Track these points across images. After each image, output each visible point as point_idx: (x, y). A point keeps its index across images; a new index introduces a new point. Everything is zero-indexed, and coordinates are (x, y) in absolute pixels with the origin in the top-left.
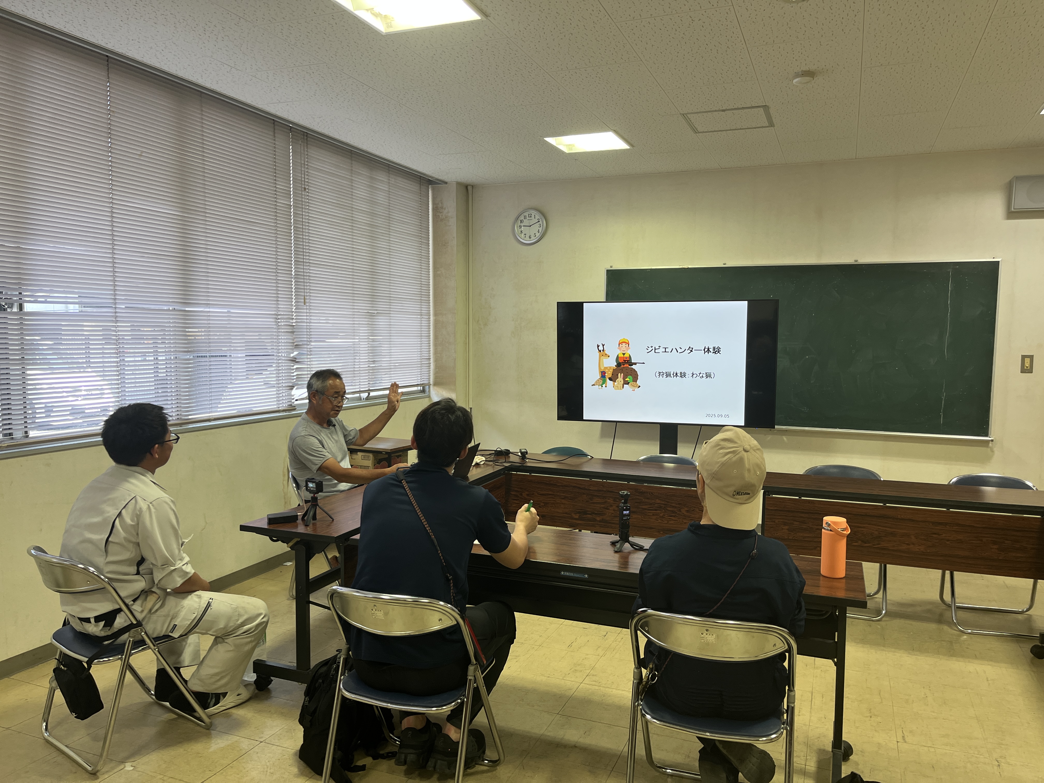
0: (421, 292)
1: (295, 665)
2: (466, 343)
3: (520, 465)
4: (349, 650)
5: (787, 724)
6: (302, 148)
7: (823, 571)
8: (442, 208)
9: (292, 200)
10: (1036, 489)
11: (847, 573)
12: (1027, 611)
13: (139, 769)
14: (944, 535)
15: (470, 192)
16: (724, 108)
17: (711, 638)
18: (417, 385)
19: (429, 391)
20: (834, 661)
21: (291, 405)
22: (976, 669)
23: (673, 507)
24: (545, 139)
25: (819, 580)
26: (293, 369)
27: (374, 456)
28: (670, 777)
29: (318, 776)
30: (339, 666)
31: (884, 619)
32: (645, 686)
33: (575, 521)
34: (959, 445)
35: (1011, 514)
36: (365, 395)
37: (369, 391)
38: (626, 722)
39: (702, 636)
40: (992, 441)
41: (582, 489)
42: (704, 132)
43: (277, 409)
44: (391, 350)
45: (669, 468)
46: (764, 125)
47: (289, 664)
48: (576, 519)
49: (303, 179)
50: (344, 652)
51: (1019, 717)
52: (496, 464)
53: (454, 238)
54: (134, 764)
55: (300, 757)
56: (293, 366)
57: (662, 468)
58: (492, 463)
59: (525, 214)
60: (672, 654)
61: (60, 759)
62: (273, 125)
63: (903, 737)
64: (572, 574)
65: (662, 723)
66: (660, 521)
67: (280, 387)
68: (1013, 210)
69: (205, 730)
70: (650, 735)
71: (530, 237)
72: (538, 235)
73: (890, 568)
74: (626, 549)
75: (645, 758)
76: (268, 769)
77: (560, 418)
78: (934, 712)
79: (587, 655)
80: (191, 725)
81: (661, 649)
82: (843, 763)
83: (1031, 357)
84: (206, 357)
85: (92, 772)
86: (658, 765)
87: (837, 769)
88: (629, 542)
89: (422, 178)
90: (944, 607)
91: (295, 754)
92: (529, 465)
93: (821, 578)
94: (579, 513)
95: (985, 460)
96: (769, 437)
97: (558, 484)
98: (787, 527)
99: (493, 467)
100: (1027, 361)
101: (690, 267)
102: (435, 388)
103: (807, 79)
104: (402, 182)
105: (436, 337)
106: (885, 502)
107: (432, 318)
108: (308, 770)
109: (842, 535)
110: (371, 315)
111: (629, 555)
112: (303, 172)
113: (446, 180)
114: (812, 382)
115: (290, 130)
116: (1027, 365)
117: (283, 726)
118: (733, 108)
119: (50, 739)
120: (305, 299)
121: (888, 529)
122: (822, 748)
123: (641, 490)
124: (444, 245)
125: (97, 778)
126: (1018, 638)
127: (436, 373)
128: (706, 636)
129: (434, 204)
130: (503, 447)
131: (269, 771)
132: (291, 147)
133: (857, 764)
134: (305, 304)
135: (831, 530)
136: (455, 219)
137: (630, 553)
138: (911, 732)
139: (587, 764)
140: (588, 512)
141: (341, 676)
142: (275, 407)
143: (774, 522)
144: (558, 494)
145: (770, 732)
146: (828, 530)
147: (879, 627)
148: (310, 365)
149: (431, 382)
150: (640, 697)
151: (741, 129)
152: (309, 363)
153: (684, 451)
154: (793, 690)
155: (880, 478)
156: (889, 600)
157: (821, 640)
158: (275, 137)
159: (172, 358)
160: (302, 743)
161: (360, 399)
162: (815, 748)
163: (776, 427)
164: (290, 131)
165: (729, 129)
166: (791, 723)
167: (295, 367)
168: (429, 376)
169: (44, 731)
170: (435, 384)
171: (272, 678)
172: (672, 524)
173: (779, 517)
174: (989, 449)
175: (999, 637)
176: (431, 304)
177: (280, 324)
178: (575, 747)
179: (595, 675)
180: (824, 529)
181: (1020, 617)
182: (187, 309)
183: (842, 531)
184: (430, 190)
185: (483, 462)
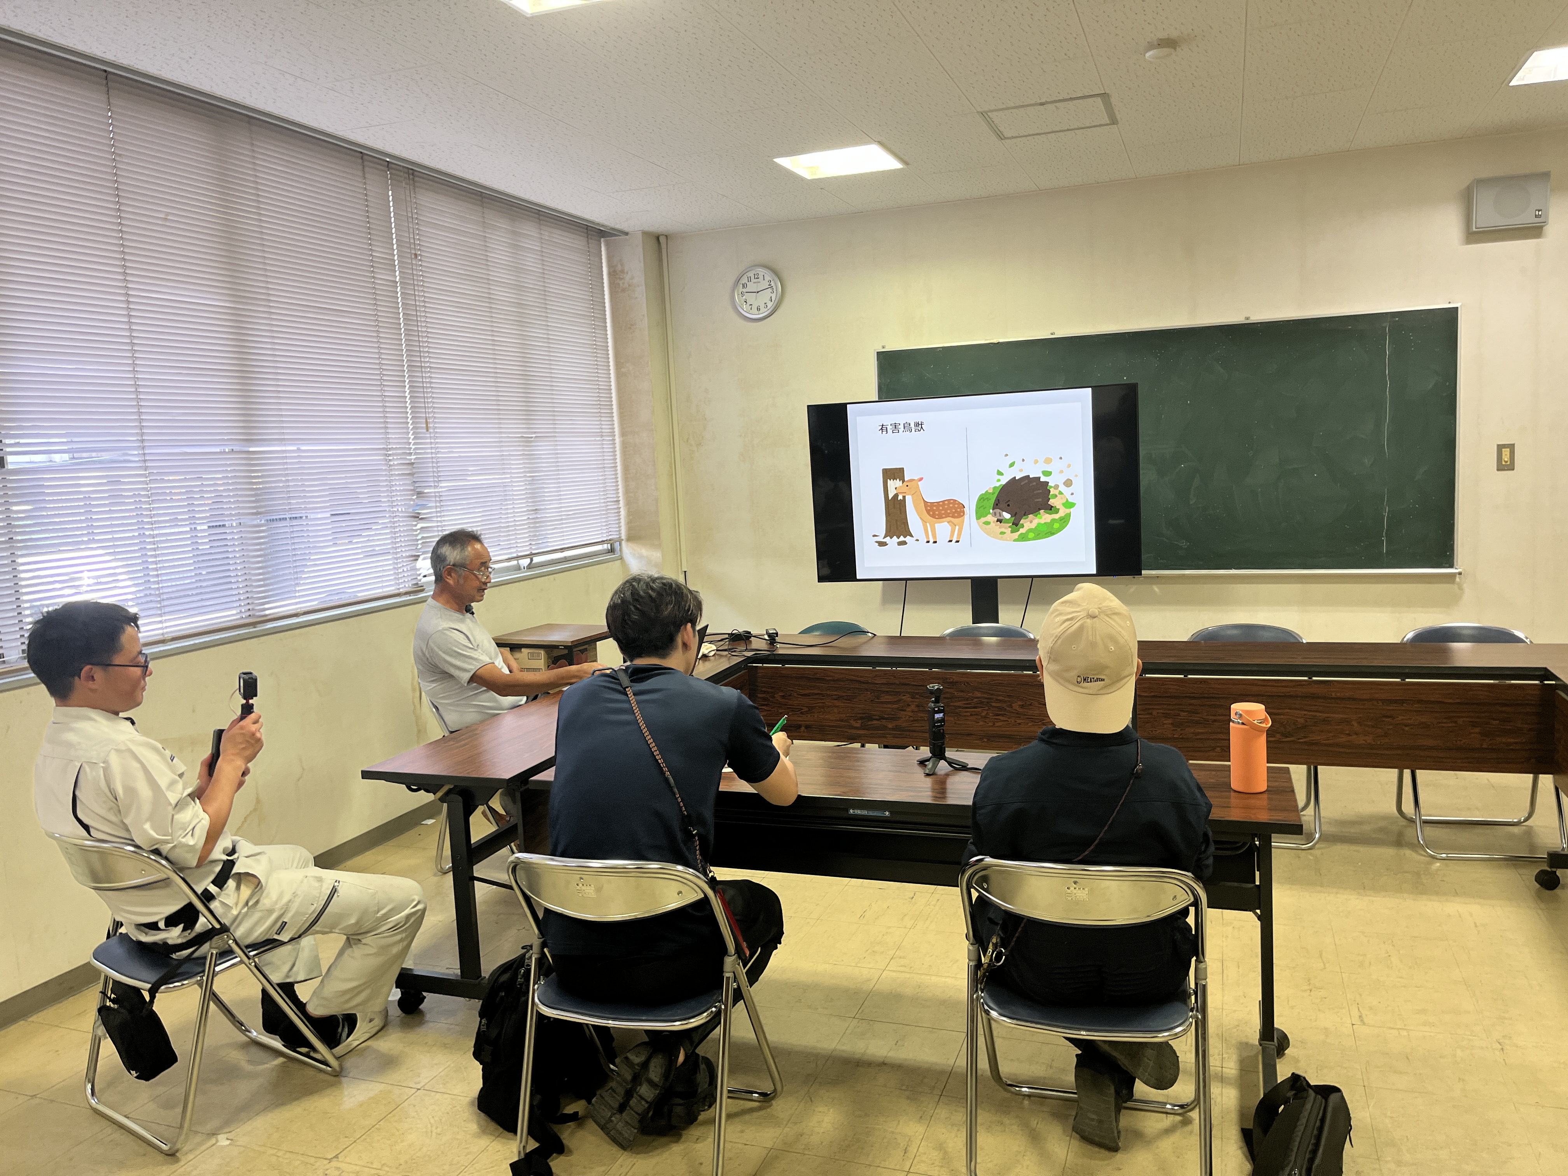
0: (599, 400)
1: (458, 972)
2: (672, 475)
3: (769, 653)
4: (544, 945)
5: (1197, 1011)
6: (408, 193)
7: (1234, 785)
8: (622, 271)
9: (397, 273)
10: (1531, 642)
11: (1271, 784)
12: (1525, 820)
13: (238, 1143)
14: (1401, 718)
15: (663, 246)
16: (1043, 101)
17: (1081, 894)
18: (602, 542)
19: (621, 550)
20: (1256, 914)
21: (417, 584)
22: (1457, 911)
23: (1000, 701)
24: (775, 160)
25: (1229, 798)
26: (416, 530)
27: (547, 653)
28: (1026, 1098)
29: (511, 1135)
30: (530, 970)
31: (1317, 846)
32: (987, 970)
33: (854, 731)
34: (1410, 583)
35: (1492, 681)
36: (525, 562)
37: (531, 556)
38: (961, 1022)
39: (1069, 891)
40: (1460, 574)
41: (864, 683)
42: (1013, 137)
43: (397, 592)
44: (560, 491)
45: (990, 645)
46: (1102, 123)
47: (448, 971)
48: (856, 728)
49: (412, 241)
50: (536, 949)
51: (1526, 977)
52: (733, 654)
53: (644, 315)
54: (230, 1136)
55: (480, 1108)
56: (416, 525)
57: (978, 644)
58: (727, 653)
59: (751, 274)
60: (1025, 921)
61: (118, 1136)
62: (360, 161)
63: (1360, 1017)
64: (865, 812)
65: (1015, 1022)
66: (981, 723)
67: (399, 558)
68: (1474, 229)
69: (332, 1078)
70: (995, 1039)
71: (758, 309)
72: (770, 304)
73: (1324, 771)
74: (941, 770)
75: (989, 1073)
76: (434, 1128)
77: (821, 579)
78: (1401, 977)
79: (889, 927)
80: (311, 1072)
81: (1009, 915)
82: (1277, 1060)
83: (1512, 447)
84: (286, 519)
85: (169, 1153)
86: (1009, 1083)
87: (1270, 1070)
88: (945, 759)
89: (589, 228)
90: (1403, 822)
91: (472, 1103)
92: (781, 652)
93: (1232, 794)
94: (861, 718)
95: (1451, 602)
96: (1133, 589)
97: (828, 678)
98: (1169, 721)
99: (729, 660)
100: (1506, 452)
101: (1001, 340)
102: (630, 544)
103: (1166, 51)
104: (559, 237)
105: (626, 469)
106: (1310, 674)
107: (618, 440)
108: (493, 1125)
109: (1259, 730)
110: (527, 441)
111: (946, 779)
112: (411, 230)
113: (626, 230)
114: (1191, 503)
115: (388, 167)
116: (1506, 459)
117: (449, 1063)
118: (1057, 99)
119: (101, 1108)
120: (427, 423)
121: (1318, 714)
122: (1244, 1040)
123: (951, 680)
124: (630, 328)
125: (177, 1160)
126: (1515, 861)
127: (629, 523)
128: (1075, 891)
129: (610, 266)
130: (741, 628)
131: (435, 1131)
132: (390, 193)
133: (1297, 1061)
134: (427, 431)
135: (1243, 724)
136: (644, 287)
137: (947, 775)
138: (1371, 1008)
139: (904, 1088)
140: (874, 717)
141: (534, 985)
142: (393, 588)
143: (1151, 714)
144: (828, 692)
145: (1173, 1023)
146: (1238, 723)
147: (1311, 858)
148: (441, 521)
149: (623, 537)
150: (979, 986)
151: (1068, 130)
152: (439, 519)
153: (1008, 617)
154: (1202, 960)
155: (1301, 639)
156: (1323, 817)
157: (1236, 884)
158: (365, 178)
159: (234, 525)
160: (482, 1086)
161: (518, 568)
162: (1234, 1042)
163: (1143, 572)
164: (387, 169)
165: (1051, 130)
166: (1203, 1010)
167: (419, 526)
168: (620, 527)
169: (89, 1096)
170: (630, 539)
171: (425, 994)
172: (1000, 726)
173: (1158, 707)
174: (1456, 587)
175: (1488, 862)
176: (616, 418)
177: (392, 463)
178: (883, 1065)
179: (904, 958)
180: (1233, 722)
181: (1515, 830)
182: (251, 449)
183: (1260, 723)
184: (603, 245)
185: (713, 653)
